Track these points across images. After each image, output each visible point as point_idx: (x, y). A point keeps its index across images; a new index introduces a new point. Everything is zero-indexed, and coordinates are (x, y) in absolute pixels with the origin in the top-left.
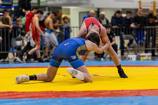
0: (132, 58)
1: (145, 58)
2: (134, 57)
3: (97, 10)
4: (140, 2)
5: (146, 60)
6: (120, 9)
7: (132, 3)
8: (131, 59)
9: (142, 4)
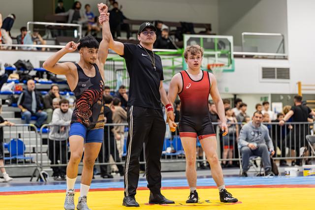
0: (289, 172)
1: (310, 172)
2: (293, 170)
3: (232, 97)
4: (299, 84)
5: (312, 175)
6: (268, 94)
7: (288, 84)
8: (289, 174)
9: (302, 87)
